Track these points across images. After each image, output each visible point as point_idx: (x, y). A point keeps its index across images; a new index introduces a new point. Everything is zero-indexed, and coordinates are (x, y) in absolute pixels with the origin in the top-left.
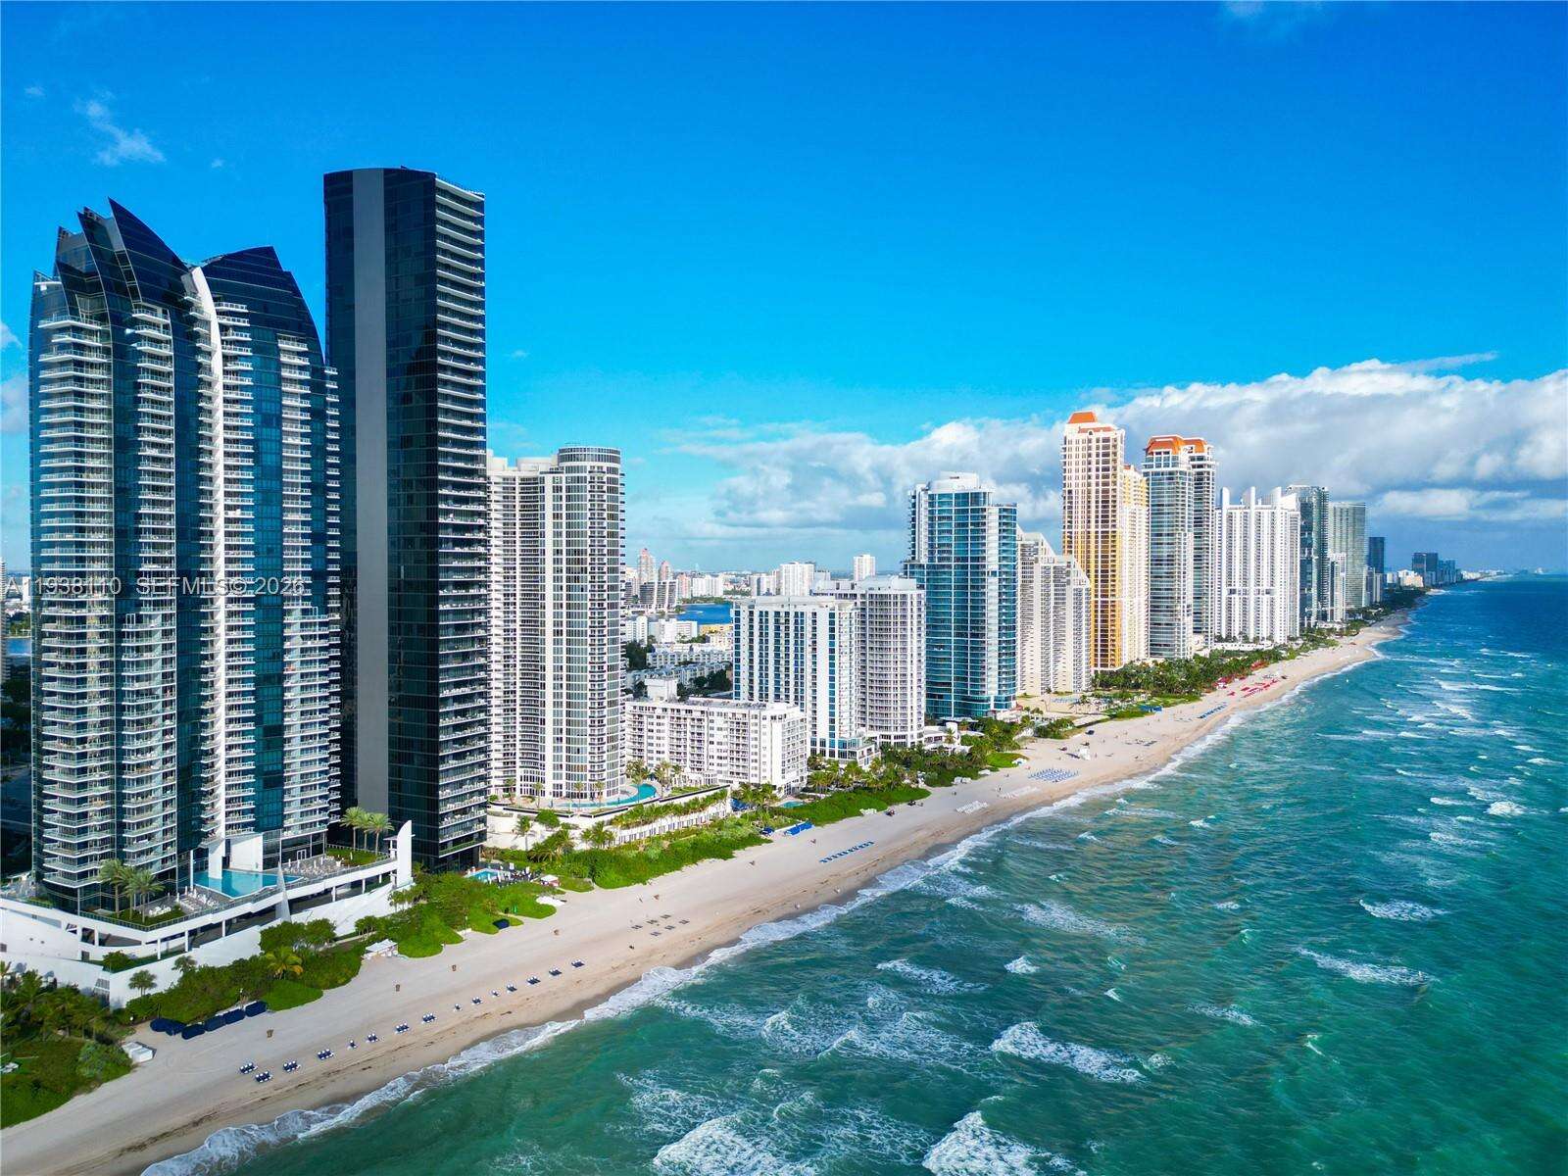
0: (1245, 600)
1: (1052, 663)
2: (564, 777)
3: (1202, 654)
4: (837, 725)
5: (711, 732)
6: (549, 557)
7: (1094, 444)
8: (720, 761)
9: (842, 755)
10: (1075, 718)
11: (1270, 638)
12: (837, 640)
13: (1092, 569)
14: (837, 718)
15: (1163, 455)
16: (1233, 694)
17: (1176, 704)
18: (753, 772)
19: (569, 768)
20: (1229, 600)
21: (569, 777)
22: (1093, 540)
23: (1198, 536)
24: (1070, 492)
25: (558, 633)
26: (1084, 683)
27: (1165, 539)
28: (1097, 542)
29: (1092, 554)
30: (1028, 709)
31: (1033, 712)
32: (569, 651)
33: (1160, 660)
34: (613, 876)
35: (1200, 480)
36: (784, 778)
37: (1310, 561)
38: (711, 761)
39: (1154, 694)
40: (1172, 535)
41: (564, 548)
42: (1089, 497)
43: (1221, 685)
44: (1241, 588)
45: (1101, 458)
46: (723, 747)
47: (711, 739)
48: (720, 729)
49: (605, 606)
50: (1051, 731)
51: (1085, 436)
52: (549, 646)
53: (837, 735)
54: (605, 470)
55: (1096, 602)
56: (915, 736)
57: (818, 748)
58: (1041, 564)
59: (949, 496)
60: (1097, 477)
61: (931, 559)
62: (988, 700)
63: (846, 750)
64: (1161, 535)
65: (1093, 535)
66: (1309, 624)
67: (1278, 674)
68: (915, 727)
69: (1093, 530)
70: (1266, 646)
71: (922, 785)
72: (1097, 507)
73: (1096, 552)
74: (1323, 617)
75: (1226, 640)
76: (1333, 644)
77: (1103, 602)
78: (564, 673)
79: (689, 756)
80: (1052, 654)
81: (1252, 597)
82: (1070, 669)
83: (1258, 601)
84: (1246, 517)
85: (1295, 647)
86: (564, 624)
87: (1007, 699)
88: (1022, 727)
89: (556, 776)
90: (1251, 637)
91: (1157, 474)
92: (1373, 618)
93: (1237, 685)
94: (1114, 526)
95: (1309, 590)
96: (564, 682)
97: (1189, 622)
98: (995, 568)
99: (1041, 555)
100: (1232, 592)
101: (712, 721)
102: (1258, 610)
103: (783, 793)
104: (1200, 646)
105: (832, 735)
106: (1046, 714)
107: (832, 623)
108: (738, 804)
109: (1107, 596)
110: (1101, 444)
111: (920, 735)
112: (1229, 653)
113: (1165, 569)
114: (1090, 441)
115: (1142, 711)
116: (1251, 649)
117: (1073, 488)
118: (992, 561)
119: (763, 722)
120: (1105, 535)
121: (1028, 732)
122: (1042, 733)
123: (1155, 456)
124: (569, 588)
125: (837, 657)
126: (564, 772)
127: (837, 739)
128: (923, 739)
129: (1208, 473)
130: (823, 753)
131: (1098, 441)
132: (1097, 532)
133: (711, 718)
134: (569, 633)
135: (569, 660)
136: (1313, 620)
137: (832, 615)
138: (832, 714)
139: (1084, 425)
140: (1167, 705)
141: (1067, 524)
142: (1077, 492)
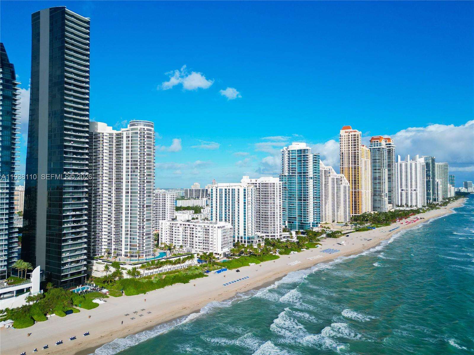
0: (407, 193)
1: (336, 212)
2: (129, 249)
3: (391, 211)
4: (246, 231)
5: (196, 233)
6: (124, 163)
7: (350, 137)
8: (199, 244)
9: (248, 242)
10: (343, 231)
11: (416, 206)
12: (246, 199)
13: (351, 180)
14: (246, 228)
15: (376, 143)
16: (402, 223)
17: (381, 226)
18: (211, 248)
19: (130, 245)
20: (401, 193)
21: (130, 249)
22: (351, 169)
23: (389, 170)
24: (342, 153)
25: (128, 192)
26: (348, 219)
27: (377, 171)
28: (352, 170)
29: (351, 175)
30: (325, 227)
31: (327, 228)
32: (131, 200)
33: (376, 212)
34: (132, 290)
35: (389, 151)
36: (222, 250)
37: (429, 181)
38: (196, 244)
39: (373, 223)
40: (380, 169)
41: (130, 160)
42: (349, 155)
43: (398, 221)
44: (405, 189)
45: (353, 141)
46: (201, 239)
47: (196, 236)
48: (199, 232)
49: (145, 182)
50: (333, 235)
51: (347, 134)
52: (124, 198)
53: (247, 235)
54: (146, 129)
55: (352, 191)
56: (279, 236)
57: (240, 239)
58: (331, 177)
59: (295, 150)
60: (352, 148)
61: (289, 173)
62: (310, 224)
63: (250, 240)
64: (376, 169)
65: (351, 168)
66: (430, 202)
67: (419, 217)
68: (278, 232)
69: (351, 166)
70: (415, 208)
71: (277, 254)
72: (352, 158)
73: (352, 174)
74: (435, 200)
75: (400, 206)
76: (438, 208)
77: (354, 191)
78: (129, 208)
79: (189, 242)
80: (336, 209)
81: (409, 192)
82: (342, 214)
83: (411, 193)
84: (406, 165)
85: (425, 209)
86: (130, 189)
87: (317, 223)
88: (321, 234)
89: (126, 249)
90: (409, 205)
91: (374, 149)
92: (452, 201)
93: (404, 221)
94: (358, 165)
95: (430, 191)
96: (129, 212)
97: (386, 199)
98: (312, 176)
99: (331, 174)
100: (402, 190)
101: (196, 229)
102: (411, 196)
103: (222, 256)
104: (391, 208)
105: (245, 235)
106: (332, 229)
107: (245, 193)
108: (200, 261)
109: (356, 189)
110: (353, 136)
111: (281, 235)
112: (401, 211)
113: (378, 181)
114: (349, 136)
115: (368, 229)
116: (409, 209)
117: (344, 152)
118: (311, 174)
119: (214, 229)
120: (355, 168)
121: (324, 236)
122: (329, 236)
123: (373, 143)
124: (131, 175)
125: (246, 206)
126: (129, 247)
127: (246, 236)
128: (282, 237)
129: (392, 149)
130: (242, 241)
131: (352, 135)
132: (352, 167)
133: (196, 227)
134: (131, 193)
135: (131, 203)
136: (431, 201)
137: (245, 190)
138: (245, 227)
139: (347, 130)
140: (377, 227)
141: (341, 164)
142: (345, 153)
